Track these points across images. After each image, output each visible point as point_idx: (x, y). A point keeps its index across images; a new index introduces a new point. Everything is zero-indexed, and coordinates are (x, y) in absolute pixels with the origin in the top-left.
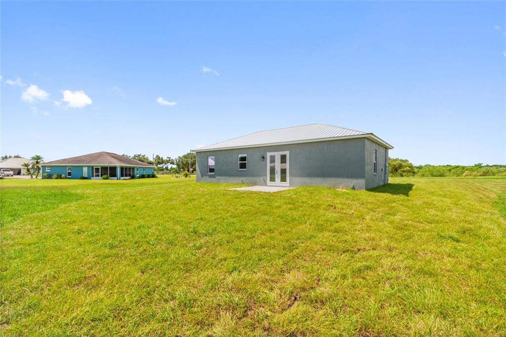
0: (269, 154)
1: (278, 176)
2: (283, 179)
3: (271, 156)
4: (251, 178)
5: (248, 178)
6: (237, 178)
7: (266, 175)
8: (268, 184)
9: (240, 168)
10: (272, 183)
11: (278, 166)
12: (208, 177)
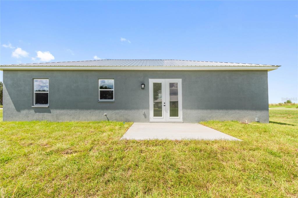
0: (152, 82)
1: (166, 110)
2: (174, 112)
3: (155, 85)
4: (122, 112)
5: (117, 111)
6: (97, 112)
7: (148, 108)
8: (151, 120)
9: (101, 99)
10: (158, 119)
11: (165, 98)
12: (32, 111)
